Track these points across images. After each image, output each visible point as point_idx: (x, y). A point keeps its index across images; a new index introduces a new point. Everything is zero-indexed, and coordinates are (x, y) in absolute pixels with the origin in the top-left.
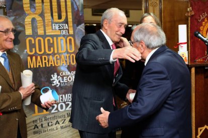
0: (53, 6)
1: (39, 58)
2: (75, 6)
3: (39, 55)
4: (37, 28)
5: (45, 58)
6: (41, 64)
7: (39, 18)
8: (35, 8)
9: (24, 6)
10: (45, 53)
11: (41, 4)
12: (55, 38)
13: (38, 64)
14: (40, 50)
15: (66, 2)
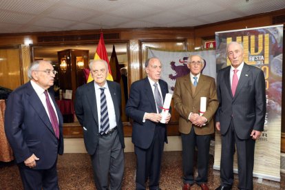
0: (251, 43)
2: (273, 40)
15: (264, 37)
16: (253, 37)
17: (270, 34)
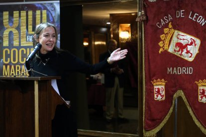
0: (29, 20)
1: (13, 67)
2: (51, 18)
3: (13, 64)
4: (13, 40)
5: (18, 67)
6: (14, 72)
7: (15, 31)
8: (12, 22)
9: (4, 21)
10: (18, 63)
11: (18, 19)
12: (28, 49)
13: (11, 72)
14: (14, 60)
15: (41, 14)
16: (30, 13)
17: (47, 10)
